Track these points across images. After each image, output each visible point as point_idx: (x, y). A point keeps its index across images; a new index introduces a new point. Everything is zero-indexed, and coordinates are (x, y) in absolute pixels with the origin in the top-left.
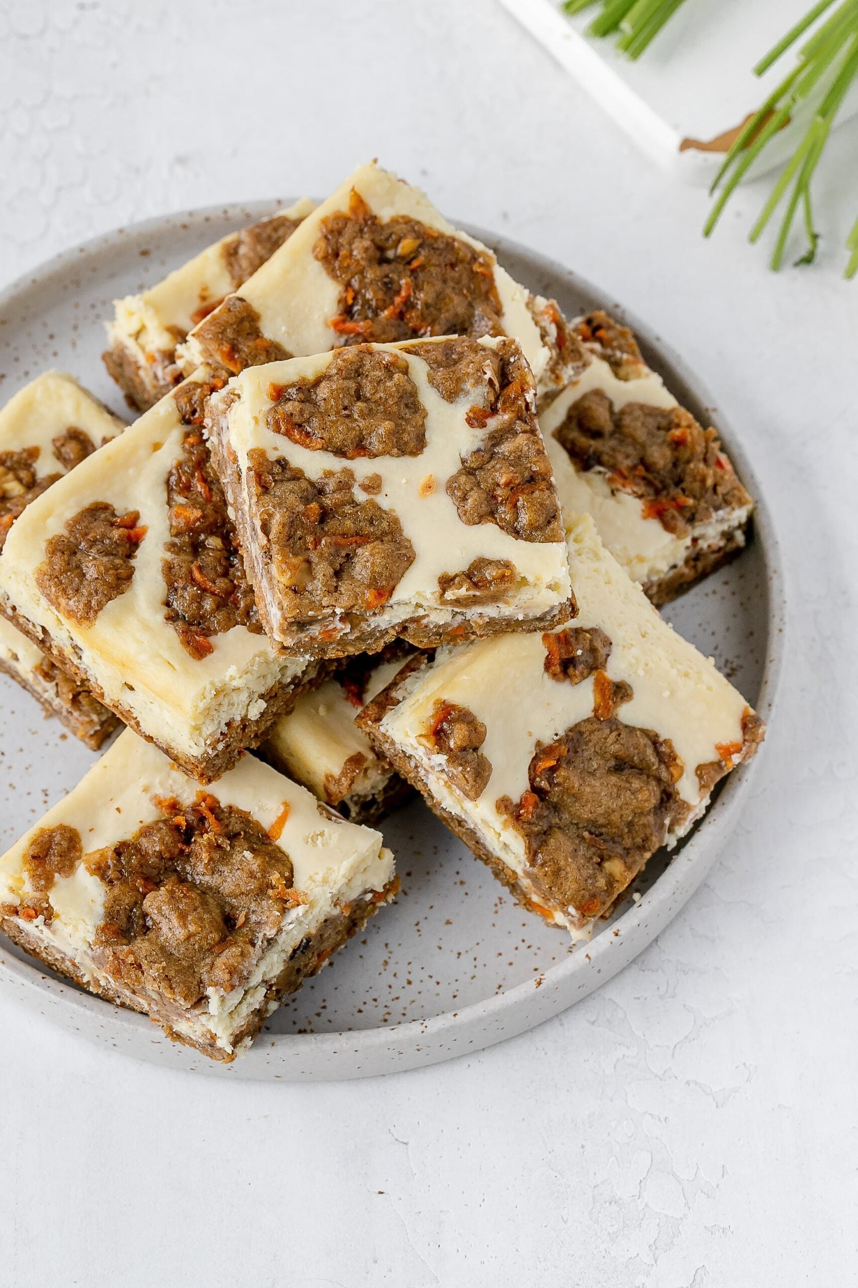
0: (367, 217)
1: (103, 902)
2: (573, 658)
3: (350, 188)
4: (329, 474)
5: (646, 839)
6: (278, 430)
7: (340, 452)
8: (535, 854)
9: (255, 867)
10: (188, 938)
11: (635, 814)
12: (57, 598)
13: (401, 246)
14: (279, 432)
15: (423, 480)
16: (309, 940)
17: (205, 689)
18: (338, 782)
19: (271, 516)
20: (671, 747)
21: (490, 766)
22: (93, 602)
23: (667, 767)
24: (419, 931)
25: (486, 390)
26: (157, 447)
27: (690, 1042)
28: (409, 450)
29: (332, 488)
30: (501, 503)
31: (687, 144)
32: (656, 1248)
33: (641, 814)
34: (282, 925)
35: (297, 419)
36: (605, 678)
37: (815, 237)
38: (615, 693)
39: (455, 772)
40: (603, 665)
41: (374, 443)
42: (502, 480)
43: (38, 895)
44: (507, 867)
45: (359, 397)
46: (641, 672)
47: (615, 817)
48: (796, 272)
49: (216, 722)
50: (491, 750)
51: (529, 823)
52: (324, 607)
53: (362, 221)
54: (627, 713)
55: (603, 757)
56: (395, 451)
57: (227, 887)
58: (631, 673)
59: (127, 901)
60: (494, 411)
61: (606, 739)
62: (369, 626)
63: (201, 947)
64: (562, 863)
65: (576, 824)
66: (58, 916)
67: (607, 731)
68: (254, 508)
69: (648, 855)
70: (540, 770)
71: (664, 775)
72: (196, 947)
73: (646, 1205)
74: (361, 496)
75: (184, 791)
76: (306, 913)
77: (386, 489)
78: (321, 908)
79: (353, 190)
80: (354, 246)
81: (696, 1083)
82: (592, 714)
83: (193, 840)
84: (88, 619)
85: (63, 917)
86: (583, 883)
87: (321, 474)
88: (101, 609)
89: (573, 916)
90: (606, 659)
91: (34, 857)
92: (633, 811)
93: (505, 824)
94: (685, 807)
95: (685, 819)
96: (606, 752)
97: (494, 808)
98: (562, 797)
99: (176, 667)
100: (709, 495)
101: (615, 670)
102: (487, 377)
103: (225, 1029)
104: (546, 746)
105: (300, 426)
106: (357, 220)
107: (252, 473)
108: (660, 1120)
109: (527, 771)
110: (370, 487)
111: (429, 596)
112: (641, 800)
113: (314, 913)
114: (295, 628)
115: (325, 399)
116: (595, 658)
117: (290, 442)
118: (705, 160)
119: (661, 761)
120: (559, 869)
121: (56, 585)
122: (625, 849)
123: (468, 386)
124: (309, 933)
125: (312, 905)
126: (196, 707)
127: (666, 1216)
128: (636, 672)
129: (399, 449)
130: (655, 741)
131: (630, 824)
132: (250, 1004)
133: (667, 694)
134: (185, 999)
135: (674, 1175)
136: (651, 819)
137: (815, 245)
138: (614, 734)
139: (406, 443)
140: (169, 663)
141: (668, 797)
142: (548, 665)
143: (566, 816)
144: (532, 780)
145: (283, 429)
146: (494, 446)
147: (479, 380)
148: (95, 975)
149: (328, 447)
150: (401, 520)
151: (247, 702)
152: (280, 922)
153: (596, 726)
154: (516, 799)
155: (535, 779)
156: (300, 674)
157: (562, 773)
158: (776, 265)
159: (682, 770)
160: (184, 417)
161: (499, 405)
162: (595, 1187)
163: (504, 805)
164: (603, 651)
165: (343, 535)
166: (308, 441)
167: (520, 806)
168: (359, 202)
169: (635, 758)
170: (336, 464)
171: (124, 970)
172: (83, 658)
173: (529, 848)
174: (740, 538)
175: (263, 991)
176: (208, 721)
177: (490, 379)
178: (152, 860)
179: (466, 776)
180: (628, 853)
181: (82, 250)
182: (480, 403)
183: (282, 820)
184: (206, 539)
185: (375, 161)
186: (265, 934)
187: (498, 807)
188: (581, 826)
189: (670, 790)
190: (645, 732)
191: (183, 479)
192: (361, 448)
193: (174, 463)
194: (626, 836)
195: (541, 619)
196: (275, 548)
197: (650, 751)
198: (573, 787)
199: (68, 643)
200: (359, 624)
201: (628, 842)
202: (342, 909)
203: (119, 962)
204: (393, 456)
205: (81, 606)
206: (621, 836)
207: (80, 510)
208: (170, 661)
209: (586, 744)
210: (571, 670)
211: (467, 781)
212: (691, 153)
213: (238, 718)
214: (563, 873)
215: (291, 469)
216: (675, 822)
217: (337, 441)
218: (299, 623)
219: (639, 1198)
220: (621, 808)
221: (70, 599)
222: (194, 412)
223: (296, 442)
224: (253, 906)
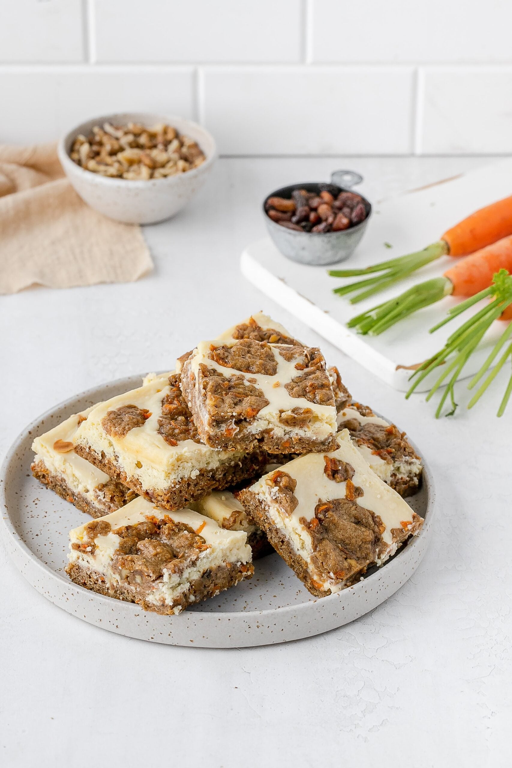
0: (256, 327)
1: (119, 542)
2: (337, 470)
3: (250, 316)
4: (233, 375)
5: (367, 555)
6: (213, 359)
7: (239, 369)
8: (316, 547)
9: (189, 536)
10: (156, 555)
11: (363, 542)
12: (111, 427)
13: (271, 338)
14: (213, 360)
15: (275, 382)
16: (210, 572)
17: (173, 454)
18: (229, 520)
19: (207, 384)
20: (380, 519)
21: (298, 501)
22: (126, 427)
23: (378, 527)
24: (261, 598)
25: (304, 357)
26: (159, 391)
27: (385, 648)
28: (269, 373)
29: (235, 379)
30: (309, 392)
31: (398, 367)
32: (365, 712)
33: (365, 543)
34: (199, 555)
35: (222, 356)
36: (351, 483)
37: (456, 405)
38: (356, 492)
39: (282, 496)
40: (351, 478)
41: (255, 369)
42: (309, 384)
43: (90, 540)
44: (303, 559)
45: (249, 352)
46: (368, 485)
47: (353, 541)
48: (446, 419)
49: (177, 475)
50: (298, 493)
51: (314, 531)
52: (228, 413)
53: (254, 327)
54: (360, 501)
55: (349, 516)
56: (263, 371)
57: (175, 545)
58: (363, 484)
59: (130, 544)
60: (307, 366)
61: (350, 508)
62: (247, 431)
63: (162, 559)
64: (328, 551)
65: (336, 541)
66: (98, 547)
67: (351, 505)
68: (200, 381)
69: (368, 561)
70: (320, 510)
71: (376, 529)
72: (160, 559)
73: (361, 698)
74: (247, 384)
75: (159, 515)
76: (210, 554)
77: (257, 383)
78: (217, 554)
79: (251, 317)
80: (250, 335)
81: (387, 661)
82: (345, 497)
83: (161, 527)
84: (124, 434)
85: (100, 547)
86: (337, 562)
87: (230, 375)
88: (130, 430)
89: (332, 579)
90: (352, 477)
91: (89, 528)
92: (362, 540)
93: (303, 528)
94: (386, 545)
95: (385, 551)
96: (350, 514)
97: (299, 521)
98: (330, 524)
99: (161, 447)
100: (402, 450)
101: (356, 481)
102: (305, 353)
103: (170, 595)
104: (323, 503)
105: (223, 359)
106: (252, 327)
107: (201, 370)
108: (369, 672)
109: (314, 510)
110: (251, 381)
111: (274, 415)
112: (366, 535)
113: (214, 554)
114: (214, 424)
115: (234, 351)
116: (347, 475)
117: (218, 364)
118: (407, 373)
119: (375, 524)
120: (327, 554)
121: (110, 422)
122: (357, 557)
123: (296, 356)
124: (212, 568)
125: (213, 551)
126: (169, 461)
127: (370, 702)
128: (365, 485)
129: (265, 371)
130: (373, 515)
131: (360, 546)
132: (182, 588)
133: (379, 496)
134: (153, 573)
135: (375, 689)
136: (370, 546)
137: (455, 408)
138: (354, 507)
139: (268, 370)
140: (158, 447)
141: (377, 540)
142: (326, 470)
143: (331, 535)
144: (316, 515)
145: (215, 358)
146: (306, 376)
147: (301, 354)
148: (112, 581)
149: (234, 367)
150: (264, 393)
151: (191, 469)
152: (198, 554)
153: (346, 501)
154: (309, 520)
155: (317, 514)
156: (215, 468)
157: (330, 513)
158: (437, 416)
159: (385, 529)
160: (171, 383)
161: (309, 365)
162: (337, 691)
163: (303, 520)
164: (351, 473)
165: (239, 393)
166: (226, 364)
167: (310, 523)
168: (253, 322)
169: (364, 520)
170: (238, 373)
171: (126, 563)
172: (119, 461)
173: (313, 542)
174: (416, 480)
175: (188, 585)
176: (173, 473)
177: (306, 354)
178: (142, 532)
179: (287, 498)
180: (359, 559)
181: (129, 378)
182: (301, 362)
183: (202, 527)
184: (178, 417)
185: (262, 311)
186: (191, 559)
187: (300, 521)
188: (337, 542)
189: (379, 537)
190: (369, 511)
191: (169, 400)
192: (248, 369)
193: (166, 395)
194: (358, 552)
195: (323, 443)
196: (209, 394)
197: (370, 519)
198: (335, 519)
199: (112, 454)
200: (243, 430)
201: (359, 555)
202: (227, 564)
203: (124, 561)
204: (262, 374)
205: (121, 429)
206: (356, 551)
207: (123, 406)
208: (159, 446)
209: (342, 508)
210: (336, 476)
211: (287, 502)
212: (401, 370)
213: (186, 476)
214: (328, 556)
215: (217, 373)
216: (380, 552)
217: (238, 365)
218: (217, 421)
219: (358, 696)
220: (356, 537)
221: (116, 427)
222: (176, 382)
223: (220, 365)
224: (186, 551)
